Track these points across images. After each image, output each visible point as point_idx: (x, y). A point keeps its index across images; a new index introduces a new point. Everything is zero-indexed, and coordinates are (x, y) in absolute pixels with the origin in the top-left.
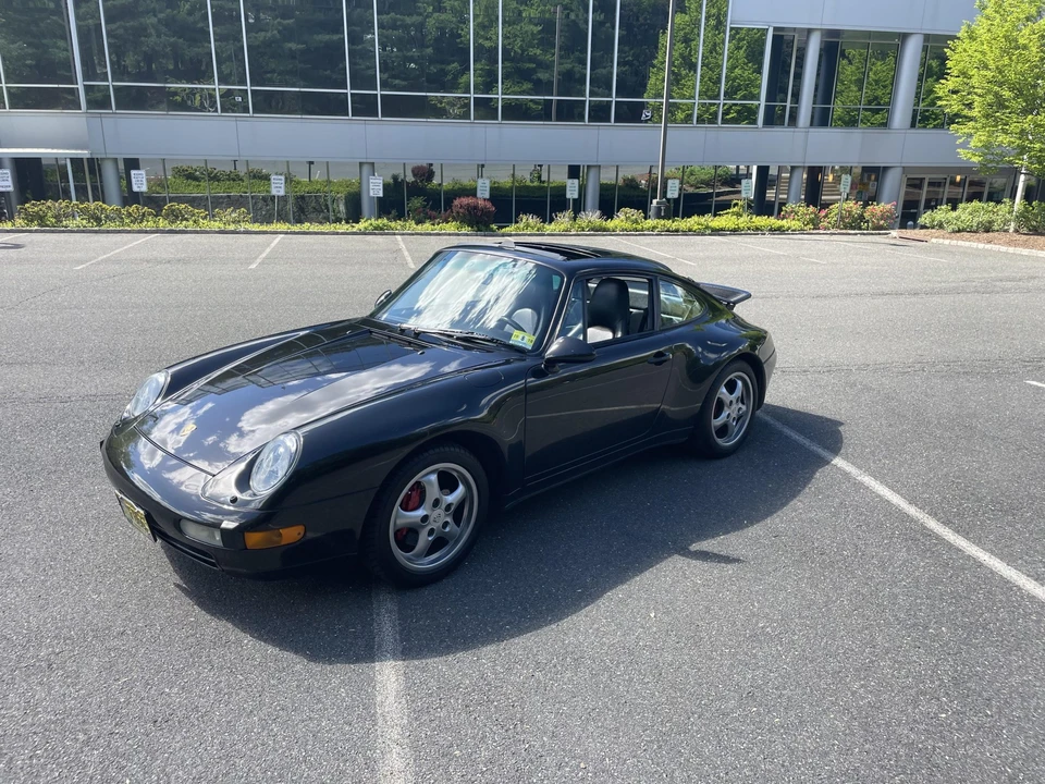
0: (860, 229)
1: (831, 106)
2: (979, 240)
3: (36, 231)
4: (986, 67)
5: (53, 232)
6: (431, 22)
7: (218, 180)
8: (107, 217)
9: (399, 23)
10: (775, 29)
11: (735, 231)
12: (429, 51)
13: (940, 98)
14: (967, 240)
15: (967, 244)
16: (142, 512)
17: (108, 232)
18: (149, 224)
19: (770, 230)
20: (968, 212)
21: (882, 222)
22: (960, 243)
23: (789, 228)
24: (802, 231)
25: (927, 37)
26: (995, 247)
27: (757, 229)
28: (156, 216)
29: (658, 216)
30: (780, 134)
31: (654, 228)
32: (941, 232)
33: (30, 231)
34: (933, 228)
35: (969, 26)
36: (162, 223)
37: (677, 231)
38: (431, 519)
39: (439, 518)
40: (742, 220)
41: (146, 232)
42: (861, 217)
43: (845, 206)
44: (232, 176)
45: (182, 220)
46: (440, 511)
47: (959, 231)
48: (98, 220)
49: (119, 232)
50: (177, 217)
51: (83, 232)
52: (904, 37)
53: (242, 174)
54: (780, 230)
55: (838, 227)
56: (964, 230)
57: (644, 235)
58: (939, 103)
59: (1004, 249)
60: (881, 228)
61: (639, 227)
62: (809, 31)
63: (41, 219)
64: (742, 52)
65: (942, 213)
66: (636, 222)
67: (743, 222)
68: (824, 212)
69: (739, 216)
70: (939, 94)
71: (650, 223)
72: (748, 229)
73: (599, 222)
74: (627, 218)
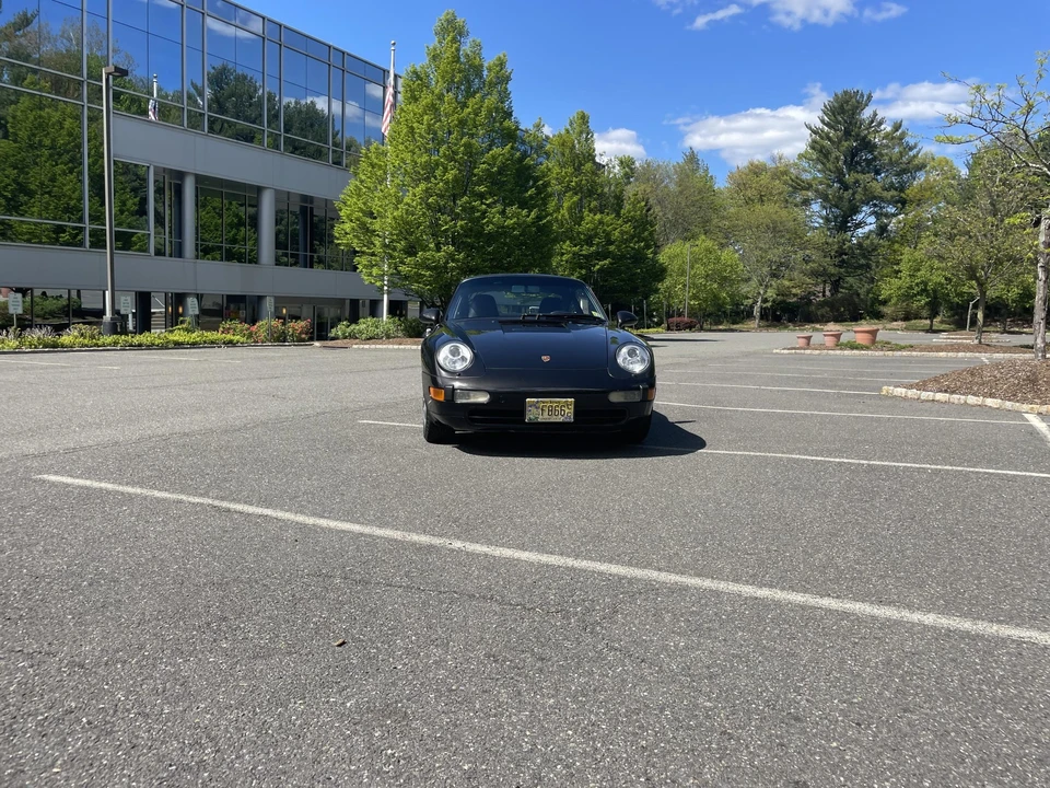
0: (286, 341)
10: (158, 169)
11: (194, 345)
13: (338, 239)
19: (224, 343)
21: (303, 336)
22: (378, 346)
23: (237, 341)
24: (248, 344)
25: (277, 192)
27: (212, 342)
29: (116, 333)
31: (116, 343)
32: (357, 340)
34: (345, 338)
37: (140, 345)
42: (286, 332)
43: (271, 323)
47: (371, 338)
52: (259, 190)
54: (230, 344)
56: (375, 338)
57: (108, 350)
60: (303, 340)
61: (100, 342)
62: (184, 174)
65: (347, 327)
66: (93, 337)
67: (195, 336)
68: (254, 328)
69: (188, 330)
70: (337, 235)
71: (109, 339)
72: (205, 342)
73: (50, 338)
74: (82, 335)
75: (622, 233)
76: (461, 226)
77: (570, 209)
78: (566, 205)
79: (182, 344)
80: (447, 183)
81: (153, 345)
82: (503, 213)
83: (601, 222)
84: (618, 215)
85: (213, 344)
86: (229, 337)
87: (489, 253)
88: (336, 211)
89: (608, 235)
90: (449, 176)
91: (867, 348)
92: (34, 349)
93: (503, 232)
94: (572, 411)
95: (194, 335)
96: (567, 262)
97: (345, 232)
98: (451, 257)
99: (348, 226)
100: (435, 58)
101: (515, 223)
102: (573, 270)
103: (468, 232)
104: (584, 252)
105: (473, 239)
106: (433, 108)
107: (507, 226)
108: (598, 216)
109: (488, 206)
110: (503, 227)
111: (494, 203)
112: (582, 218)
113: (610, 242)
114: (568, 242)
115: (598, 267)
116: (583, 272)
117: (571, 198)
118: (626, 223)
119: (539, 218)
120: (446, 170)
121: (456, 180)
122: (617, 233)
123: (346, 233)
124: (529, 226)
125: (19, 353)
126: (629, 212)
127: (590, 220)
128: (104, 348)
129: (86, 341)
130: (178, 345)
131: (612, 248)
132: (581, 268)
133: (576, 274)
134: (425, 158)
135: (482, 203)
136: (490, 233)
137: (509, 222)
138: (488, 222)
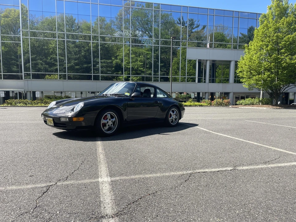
0: (222, 105)
1: (214, 78)
2: (250, 106)
3: (10, 107)
4: (246, 65)
5: (14, 107)
6: (114, 62)
7: (57, 99)
8: (28, 103)
9: (106, 62)
10: (199, 60)
11: (190, 106)
12: (114, 69)
13: (238, 74)
14: (247, 106)
15: (248, 107)
16: (52, 119)
17: (28, 107)
18: (40, 105)
20: (248, 101)
21: (227, 104)
22: (246, 107)
23: (204, 105)
24: (207, 106)
26: (254, 108)
27: (196, 105)
28: (42, 103)
30: (202, 84)
32: (242, 105)
33: (8, 107)
34: (239, 104)
35: (242, 56)
36: (43, 105)
38: (109, 123)
39: (110, 123)
40: (192, 103)
41: (38, 107)
42: (222, 103)
43: (218, 100)
44: (60, 97)
45: (48, 104)
46: (111, 121)
47: (246, 105)
48: (26, 104)
49: (31, 107)
50: (47, 103)
51: (22, 107)
52: (230, 62)
53: (63, 97)
54: (201, 106)
55: (217, 105)
56: (247, 105)
58: (238, 75)
59: (256, 108)
60: (227, 105)
62: (207, 60)
63: (11, 104)
64: (192, 66)
65: (242, 101)
67: (192, 104)
68: (213, 102)
72: (194, 105)
76: (273, 65)
80: (267, 50)
85: (196, 106)
86: (201, 104)
90: (269, 48)
94: (53, 122)
98: (269, 76)
100: (270, 9)
106: (267, 25)
107: (293, 63)
110: (291, 64)
120: (267, 47)
121: (271, 49)
134: (261, 43)
136: (284, 67)
137: (293, 62)
138: (284, 63)
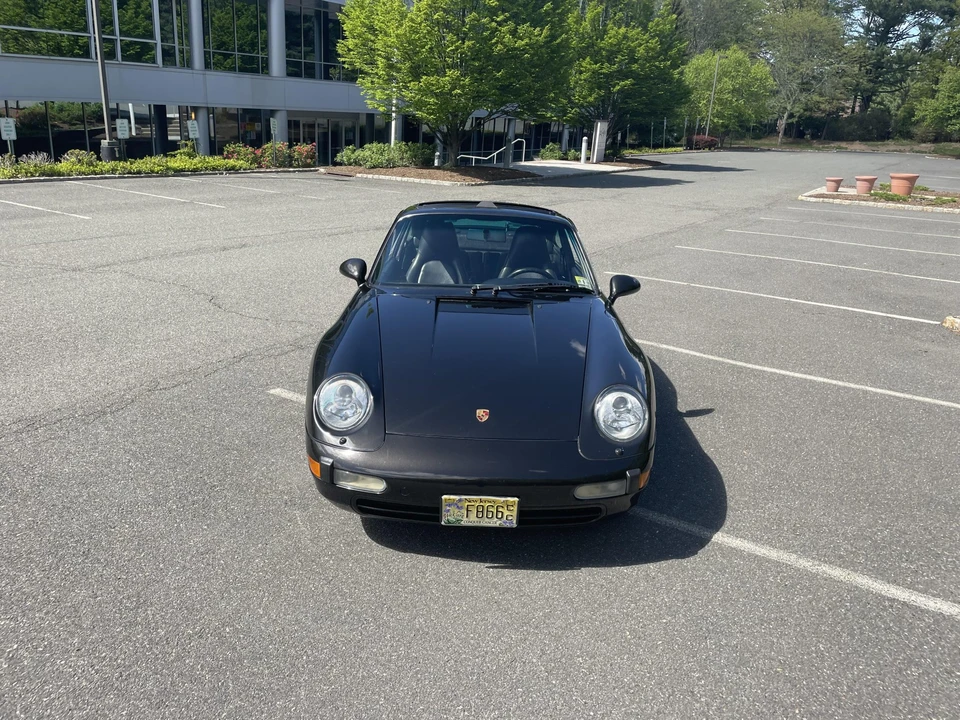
0: (291, 166)
2: (394, 174)
11: (195, 172)
13: (341, 56)
14: (383, 174)
15: (387, 177)
16: (516, 499)
19: (226, 169)
21: (309, 161)
22: (381, 177)
23: (241, 168)
24: (250, 170)
27: (214, 169)
29: (114, 158)
31: (114, 171)
32: (360, 168)
34: (350, 164)
37: (139, 172)
42: (291, 157)
43: (276, 146)
47: (374, 167)
54: (233, 170)
55: (276, 166)
57: (106, 178)
60: (309, 166)
61: (98, 169)
65: (351, 152)
66: (90, 164)
67: (196, 162)
68: (259, 152)
69: (191, 156)
70: (340, 52)
71: (107, 165)
72: (206, 169)
73: (47, 166)
74: (80, 161)
75: (648, 50)
77: (593, 20)
78: (589, 16)
79: (182, 170)
81: (153, 172)
82: (514, 33)
83: (625, 37)
84: (645, 29)
86: (231, 162)
87: (497, 79)
88: (338, 24)
89: (632, 51)
91: (905, 201)
92: (31, 177)
93: (512, 55)
94: (515, 513)
95: (195, 160)
96: (585, 80)
97: (348, 49)
99: (350, 43)
101: (527, 44)
102: (591, 90)
103: (476, 54)
104: (604, 71)
105: (480, 62)
107: (518, 49)
108: (623, 30)
109: (500, 24)
110: (514, 49)
111: (505, 21)
112: (605, 32)
113: (634, 60)
114: (588, 59)
115: (618, 88)
116: (602, 92)
117: (595, 7)
118: (653, 37)
119: (553, 37)
122: (641, 50)
123: (350, 50)
124: (541, 47)
125: (14, 182)
126: (657, 25)
127: (615, 33)
128: (100, 175)
129: (83, 169)
130: (179, 172)
131: (635, 67)
132: (600, 88)
133: (594, 95)
135: (493, 20)
136: (499, 55)
137: (520, 43)
138: (497, 43)
